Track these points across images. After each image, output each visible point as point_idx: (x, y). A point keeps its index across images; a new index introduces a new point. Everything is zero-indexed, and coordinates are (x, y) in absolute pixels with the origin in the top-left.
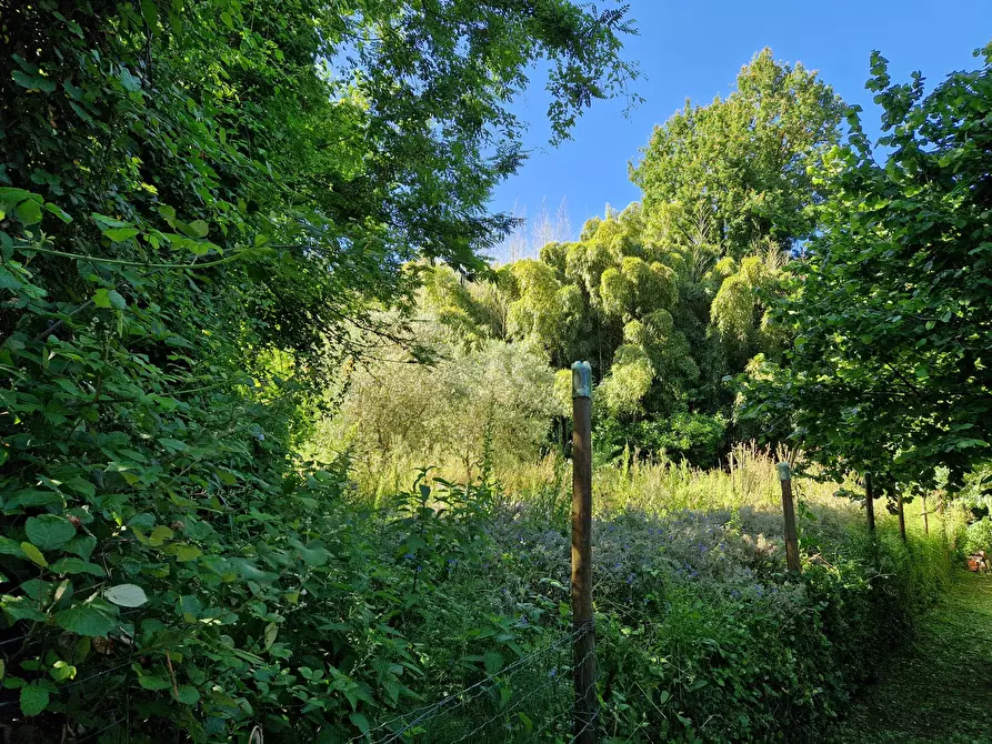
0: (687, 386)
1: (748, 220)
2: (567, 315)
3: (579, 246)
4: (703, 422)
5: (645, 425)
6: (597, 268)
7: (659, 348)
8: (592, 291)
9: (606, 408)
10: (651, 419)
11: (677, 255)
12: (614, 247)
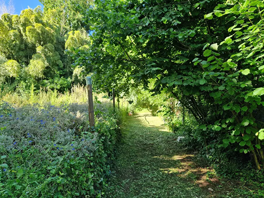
0: (59, 69)
1: (77, 22)
2: (13, 41)
3: (17, 16)
4: (64, 80)
5: (46, 81)
6: (24, 25)
7: (49, 56)
8: (23, 34)
9: (30, 75)
10: (47, 79)
11: (55, 27)
12: (32, 19)
